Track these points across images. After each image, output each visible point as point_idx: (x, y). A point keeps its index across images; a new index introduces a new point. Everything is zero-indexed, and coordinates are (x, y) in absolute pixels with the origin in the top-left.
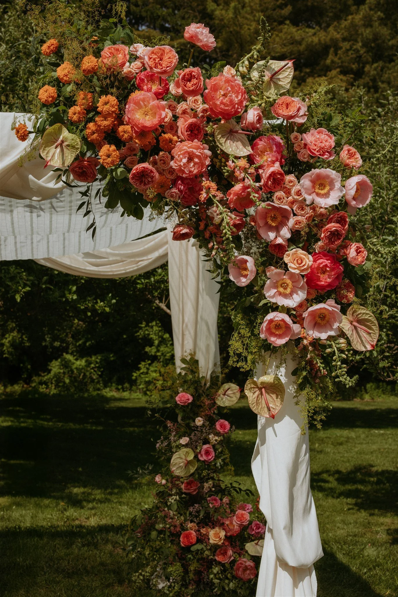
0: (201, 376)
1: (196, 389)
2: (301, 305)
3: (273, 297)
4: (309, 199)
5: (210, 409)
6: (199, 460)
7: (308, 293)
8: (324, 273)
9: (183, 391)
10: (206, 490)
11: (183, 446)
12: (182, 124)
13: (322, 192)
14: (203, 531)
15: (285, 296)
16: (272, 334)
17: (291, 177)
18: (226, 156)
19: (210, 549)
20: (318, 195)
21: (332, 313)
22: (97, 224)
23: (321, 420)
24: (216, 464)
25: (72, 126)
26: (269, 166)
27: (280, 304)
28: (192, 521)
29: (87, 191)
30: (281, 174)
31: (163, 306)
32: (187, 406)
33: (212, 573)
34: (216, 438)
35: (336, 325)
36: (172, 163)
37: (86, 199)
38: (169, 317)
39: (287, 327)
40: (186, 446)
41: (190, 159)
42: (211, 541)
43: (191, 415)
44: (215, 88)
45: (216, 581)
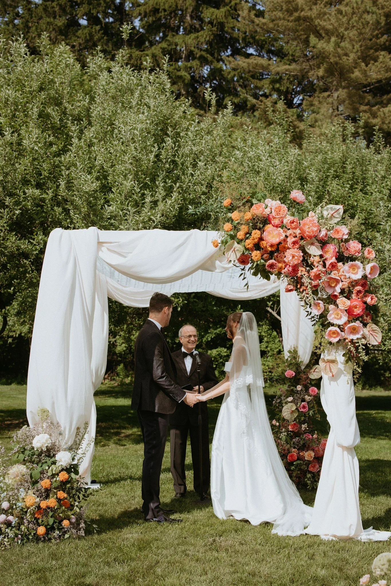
0: (300, 360)
1: (297, 369)
2: (345, 323)
3: (332, 320)
4: (348, 275)
5: (305, 380)
6: (298, 411)
7: (349, 317)
8: (356, 308)
9: (289, 369)
10: (303, 429)
11: (289, 402)
12: (290, 240)
13: (354, 272)
14: (301, 454)
15: (338, 319)
16: (331, 337)
17: (340, 264)
18: (310, 256)
19: (305, 464)
20: (352, 273)
21: (358, 327)
22: (249, 284)
23: (357, 378)
24: (309, 414)
25: (240, 242)
26: (330, 259)
27: (335, 323)
28: (294, 448)
29: (244, 268)
30: (336, 263)
31: (274, 313)
32: (292, 378)
33: (307, 478)
34: (309, 397)
35: (362, 333)
36: (285, 259)
37: (243, 272)
38: (279, 322)
39: (338, 333)
40: (291, 402)
41: (293, 257)
42: (306, 459)
43: (294, 384)
44: (305, 225)
45: (309, 482)
